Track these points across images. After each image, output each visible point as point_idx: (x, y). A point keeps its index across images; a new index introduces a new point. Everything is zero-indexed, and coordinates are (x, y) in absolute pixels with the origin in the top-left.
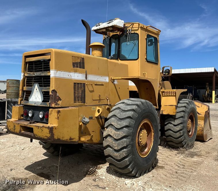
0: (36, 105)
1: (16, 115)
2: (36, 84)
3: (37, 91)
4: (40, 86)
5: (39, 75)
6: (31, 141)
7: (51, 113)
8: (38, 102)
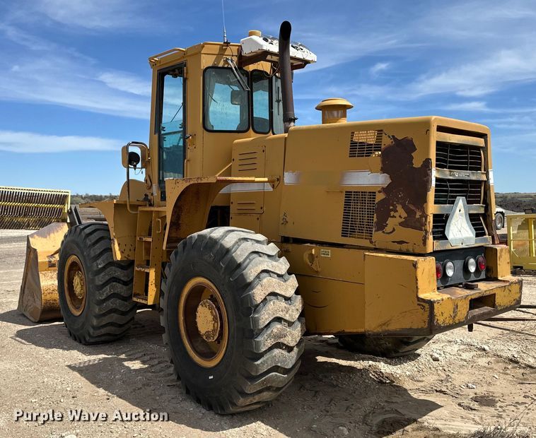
0: (464, 246)
1: (429, 282)
2: (461, 198)
3: (461, 215)
4: (469, 202)
5: (467, 178)
6: (470, 329)
7: (501, 256)
8: (468, 239)
